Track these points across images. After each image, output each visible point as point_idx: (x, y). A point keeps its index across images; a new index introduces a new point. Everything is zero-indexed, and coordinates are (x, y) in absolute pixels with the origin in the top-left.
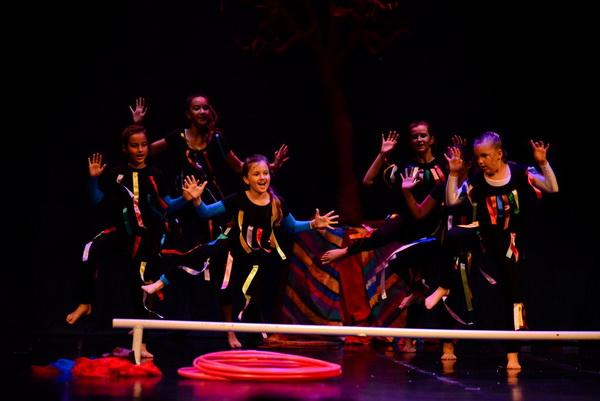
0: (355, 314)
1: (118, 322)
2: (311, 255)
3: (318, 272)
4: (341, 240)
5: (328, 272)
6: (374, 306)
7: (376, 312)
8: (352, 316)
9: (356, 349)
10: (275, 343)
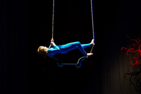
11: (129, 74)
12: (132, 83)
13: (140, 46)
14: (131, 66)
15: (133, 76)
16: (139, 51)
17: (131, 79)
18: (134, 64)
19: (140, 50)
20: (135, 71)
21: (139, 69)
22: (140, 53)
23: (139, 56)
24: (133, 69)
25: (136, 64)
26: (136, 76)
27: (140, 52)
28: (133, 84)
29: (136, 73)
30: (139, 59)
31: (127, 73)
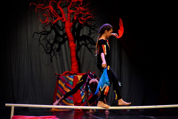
0: (77, 101)
1: (7, 105)
2: (64, 84)
3: (66, 89)
4: (73, 79)
5: (69, 89)
6: (83, 99)
7: (84, 101)
8: (77, 102)
9: (78, 111)
10: (54, 110)
11: (38, 33)
12: (41, 44)
13: (51, 2)
14: (41, 25)
15: (42, 35)
16: (49, 8)
17: (41, 40)
18: (43, 22)
19: (51, 6)
20: (44, 30)
21: (50, 28)
22: (50, 10)
23: (49, 13)
24: (42, 28)
25: (46, 22)
26: (47, 36)
27: (51, 8)
28: (43, 45)
29: (46, 33)
30: (49, 16)
31: (35, 32)
